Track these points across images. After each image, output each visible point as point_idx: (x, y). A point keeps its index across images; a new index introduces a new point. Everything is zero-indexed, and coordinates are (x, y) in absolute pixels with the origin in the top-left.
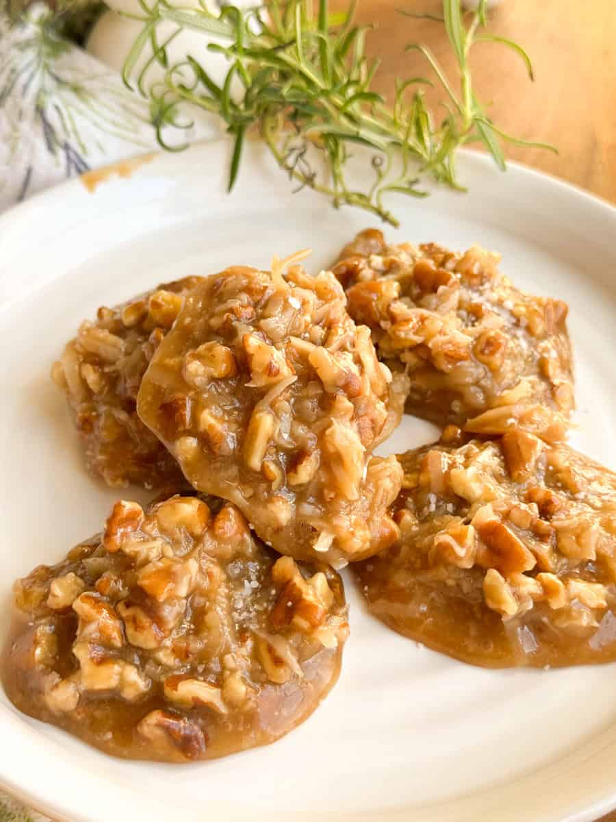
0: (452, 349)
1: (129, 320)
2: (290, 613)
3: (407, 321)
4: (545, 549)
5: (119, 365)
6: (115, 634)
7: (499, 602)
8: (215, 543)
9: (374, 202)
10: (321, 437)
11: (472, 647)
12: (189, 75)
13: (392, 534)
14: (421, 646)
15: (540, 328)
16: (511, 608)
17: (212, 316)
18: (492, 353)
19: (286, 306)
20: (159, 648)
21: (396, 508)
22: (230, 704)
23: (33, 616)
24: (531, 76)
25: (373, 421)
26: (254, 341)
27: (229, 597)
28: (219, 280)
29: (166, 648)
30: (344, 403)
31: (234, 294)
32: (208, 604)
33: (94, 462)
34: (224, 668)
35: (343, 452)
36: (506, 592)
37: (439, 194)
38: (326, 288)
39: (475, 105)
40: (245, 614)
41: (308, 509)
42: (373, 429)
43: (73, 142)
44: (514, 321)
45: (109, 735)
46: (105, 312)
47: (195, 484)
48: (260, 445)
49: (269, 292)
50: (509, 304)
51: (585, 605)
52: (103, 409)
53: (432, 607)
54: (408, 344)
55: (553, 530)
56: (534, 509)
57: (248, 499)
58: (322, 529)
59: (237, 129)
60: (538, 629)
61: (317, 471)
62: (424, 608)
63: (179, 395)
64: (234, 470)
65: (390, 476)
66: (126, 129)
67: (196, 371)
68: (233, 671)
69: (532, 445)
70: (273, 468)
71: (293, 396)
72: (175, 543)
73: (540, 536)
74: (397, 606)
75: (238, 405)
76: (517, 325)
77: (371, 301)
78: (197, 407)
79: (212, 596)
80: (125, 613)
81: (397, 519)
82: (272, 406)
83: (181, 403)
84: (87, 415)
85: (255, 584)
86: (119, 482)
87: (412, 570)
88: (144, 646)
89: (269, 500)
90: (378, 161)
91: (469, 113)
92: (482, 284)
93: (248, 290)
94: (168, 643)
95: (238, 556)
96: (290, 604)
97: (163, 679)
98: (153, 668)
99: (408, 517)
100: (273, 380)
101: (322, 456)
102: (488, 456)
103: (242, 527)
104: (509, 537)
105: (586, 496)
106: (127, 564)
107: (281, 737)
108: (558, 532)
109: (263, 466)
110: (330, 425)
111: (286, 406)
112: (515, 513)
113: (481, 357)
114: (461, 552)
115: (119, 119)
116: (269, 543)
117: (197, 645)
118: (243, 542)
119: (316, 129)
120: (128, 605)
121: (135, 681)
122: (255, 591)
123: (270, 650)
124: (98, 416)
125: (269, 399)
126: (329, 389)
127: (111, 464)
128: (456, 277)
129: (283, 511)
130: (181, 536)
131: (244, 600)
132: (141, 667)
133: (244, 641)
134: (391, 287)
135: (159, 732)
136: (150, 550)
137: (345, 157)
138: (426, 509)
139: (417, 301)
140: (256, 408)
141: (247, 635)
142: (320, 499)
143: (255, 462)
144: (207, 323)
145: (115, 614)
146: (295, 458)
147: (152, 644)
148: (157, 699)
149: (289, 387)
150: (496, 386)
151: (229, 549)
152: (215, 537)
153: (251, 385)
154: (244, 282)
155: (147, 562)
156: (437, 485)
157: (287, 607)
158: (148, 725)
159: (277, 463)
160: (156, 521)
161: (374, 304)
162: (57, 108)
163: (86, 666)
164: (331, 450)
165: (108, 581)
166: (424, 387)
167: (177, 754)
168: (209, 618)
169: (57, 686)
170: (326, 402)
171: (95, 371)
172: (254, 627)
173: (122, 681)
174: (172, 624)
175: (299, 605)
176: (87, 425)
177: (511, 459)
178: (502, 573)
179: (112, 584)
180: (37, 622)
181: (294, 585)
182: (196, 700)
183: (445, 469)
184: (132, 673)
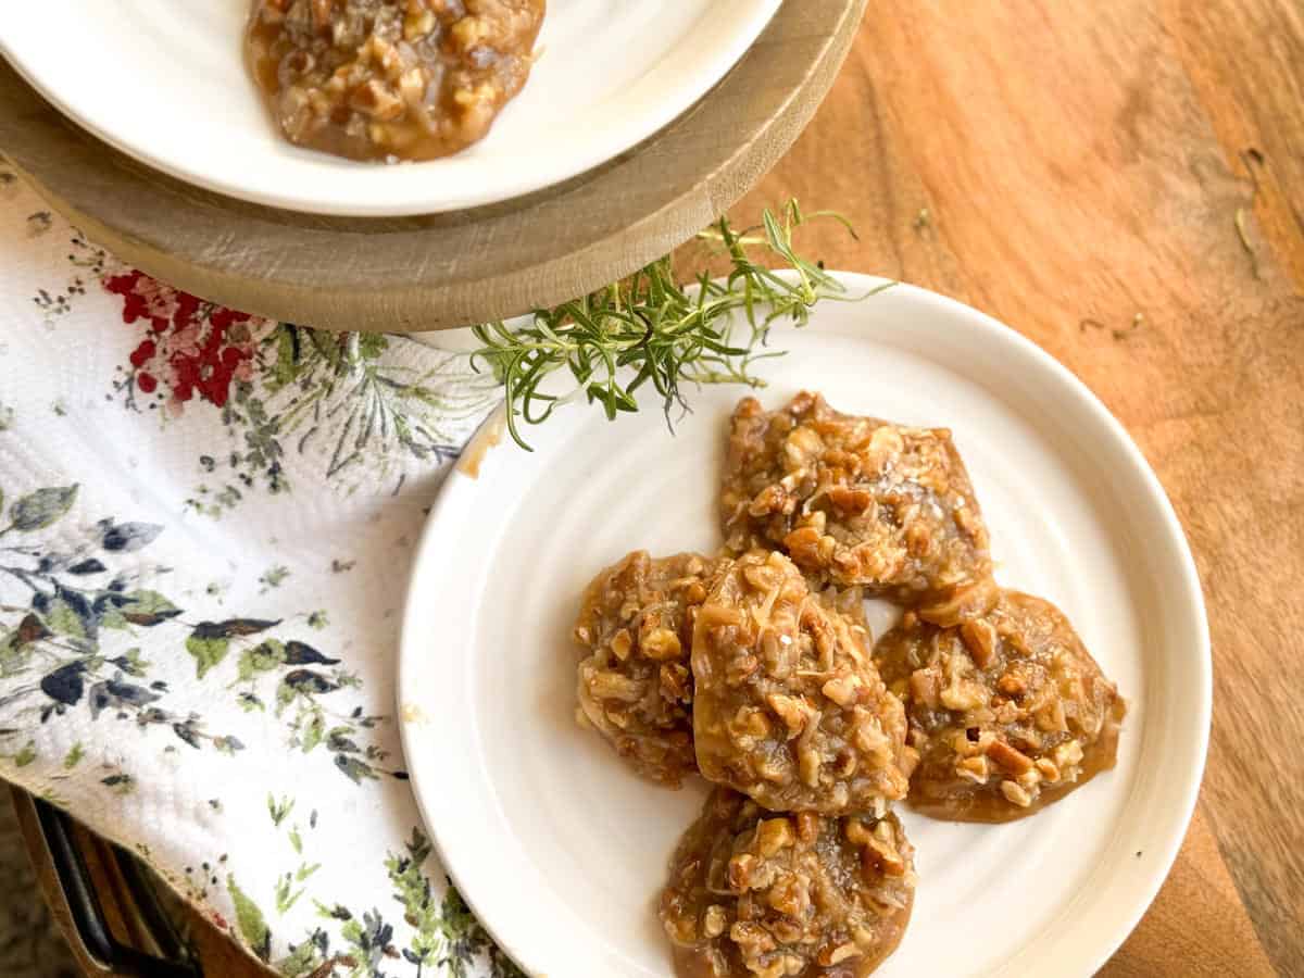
2: (879, 871)
5: (641, 704)
6: (770, 944)
7: (1015, 798)
8: (804, 843)
10: (854, 743)
13: (915, 760)
16: (1026, 801)
19: (781, 647)
20: (802, 937)
21: (910, 738)
22: (863, 947)
23: (697, 945)
24: (854, 234)
27: (828, 872)
31: (733, 650)
34: (849, 927)
36: (1017, 790)
40: (843, 878)
41: (858, 787)
43: (439, 441)
44: (922, 491)
47: (774, 810)
49: (760, 634)
53: (962, 802)
57: (815, 802)
58: (874, 794)
61: (858, 765)
62: (956, 804)
63: (735, 759)
64: (798, 790)
67: (746, 742)
68: (856, 926)
69: (987, 635)
70: (826, 777)
71: (823, 727)
72: (780, 862)
76: (925, 493)
78: (755, 764)
80: (772, 928)
81: (913, 744)
82: (811, 742)
84: (626, 745)
87: (938, 780)
88: (792, 941)
89: (829, 796)
92: (885, 468)
93: (741, 639)
94: (806, 931)
95: (819, 840)
96: (876, 864)
97: (814, 955)
98: (803, 951)
100: (806, 725)
101: (860, 757)
102: (958, 657)
103: (816, 820)
105: (1037, 656)
108: (1035, 715)
109: (819, 781)
111: (821, 736)
116: (836, 818)
117: (825, 922)
118: (819, 828)
120: (770, 922)
121: (795, 964)
123: (874, 899)
124: (638, 745)
125: (805, 740)
129: (841, 798)
130: (781, 855)
131: (837, 866)
132: (795, 953)
133: (853, 900)
136: (768, 878)
140: (800, 745)
141: (853, 894)
142: (865, 777)
145: (765, 932)
146: (839, 765)
147: (797, 937)
148: (815, 966)
149: (819, 722)
152: (802, 839)
154: (735, 631)
155: (770, 889)
156: (931, 704)
157: (875, 867)
159: (829, 775)
160: (763, 856)
162: (418, 429)
164: (864, 749)
166: (875, 591)
168: (822, 895)
171: (621, 715)
172: (855, 886)
173: (786, 967)
174: (805, 919)
175: (885, 866)
176: (630, 752)
177: (975, 653)
178: (1014, 781)
179: (751, 910)
180: (702, 949)
181: (872, 848)
182: (844, 960)
183: (933, 690)
184: (792, 961)
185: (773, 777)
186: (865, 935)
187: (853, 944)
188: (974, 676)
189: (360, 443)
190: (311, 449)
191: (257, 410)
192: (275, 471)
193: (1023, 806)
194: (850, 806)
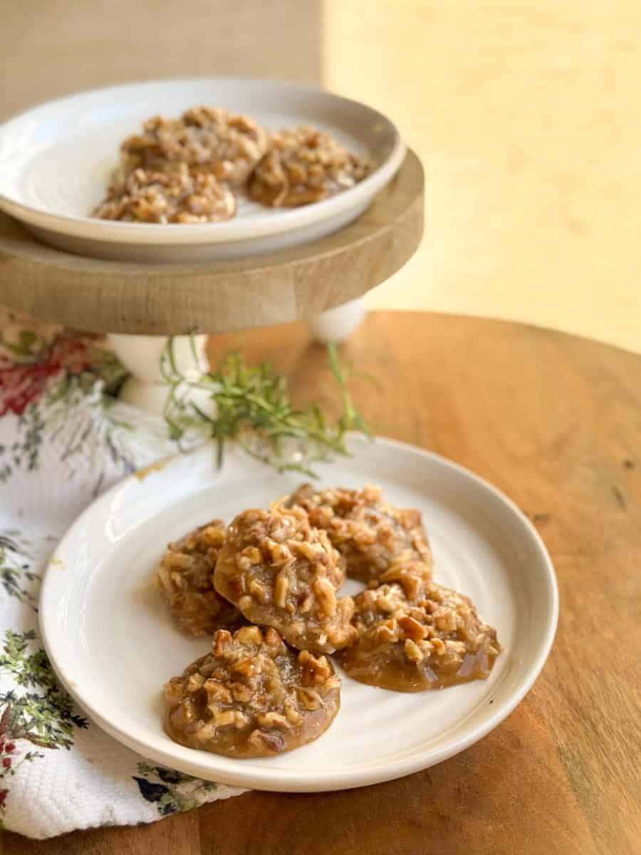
0: (366, 539)
1: (191, 546)
2: (313, 675)
3: (341, 527)
4: (431, 628)
5: (192, 570)
6: (228, 696)
7: (413, 654)
8: (268, 647)
9: (305, 469)
10: (313, 587)
11: (404, 683)
13: (355, 633)
14: (377, 688)
15: (409, 524)
16: (420, 656)
17: (244, 534)
18: (387, 540)
19: (282, 525)
20: (250, 701)
21: (353, 622)
22: (292, 723)
23: (181, 698)
25: (336, 576)
26: (272, 544)
27: (280, 674)
28: (243, 517)
29: (255, 700)
30: (322, 568)
31: (253, 522)
32: (270, 677)
33: (185, 624)
34: (285, 706)
35: (325, 592)
36: (416, 649)
37: (340, 460)
39: (353, 410)
40: (289, 681)
41: (311, 625)
42: (337, 580)
43: (128, 455)
44: (394, 522)
45: (233, 747)
46: (173, 546)
47: (252, 620)
48: (284, 594)
49: (272, 519)
50: (391, 514)
51: (455, 651)
52: (186, 595)
53: (381, 668)
54: (343, 539)
55: (434, 620)
56: (423, 610)
57: (281, 623)
58: (320, 633)
60: (434, 667)
61: (313, 605)
62: (377, 668)
63: (237, 576)
64: (271, 610)
65: (348, 605)
66: (157, 444)
67: (244, 561)
68: (290, 707)
69: (416, 581)
70: (291, 605)
71: (295, 568)
72: (249, 650)
73: (427, 623)
74: (363, 669)
75: (268, 577)
76: (397, 524)
78: (248, 580)
79: (272, 674)
80: (232, 686)
81: (355, 626)
82: (286, 574)
83: (239, 580)
84: (178, 599)
85: (291, 667)
86: (201, 633)
87: (368, 650)
88: (244, 701)
89: (292, 622)
90: (302, 445)
91: (351, 415)
92: (374, 506)
93: (260, 519)
94: (255, 697)
95: (279, 654)
96: (312, 670)
97: (256, 715)
98: (249, 711)
99: (360, 625)
100: (285, 561)
101: (315, 597)
102: (395, 590)
103: (280, 639)
104: (414, 623)
105: (447, 603)
106: (226, 662)
107: (316, 738)
108: (437, 620)
109: (286, 605)
110: (316, 579)
111: (293, 573)
112: (414, 614)
113: (382, 542)
114: (392, 632)
115: (152, 439)
116: (294, 646)
117: (270, 697)
118: (280, 646)
120: (232, 682)
121: (242, 719)
122: (291, 670)
123: (306, 694)
124: (184, 599)
125: (283, 571)
126: (313, 562)
127: (196, 624)
128: (361, 502)
129: (299, 627)
130: (250, 646)
131: (287, 675)
132: (243, 712)
133: (292, 692)
134: (328, 511)
135: (259, 740)
136: (238, 653)
137: (282, 445)
138: (368, 620)
139: (343, 517)
140: (278, 576)
141: (293, 690)
142: (317, 619)
143: (282, 604)
144: (243, 540)
145: (226, 687)
146: (301, 600)
147: (247, 699)
148: (255, 724)
149: (293, 564)
151: (275, 649)
152: (267, 643)
153: (273, 565)
154: (257, 516)
155: (237, 660)
156: (372, 607)
157: (311, 672)
158: (254, 737)
159: (294, 603)
160: (237, 639)
162: (118, 438)
163: (217, 715)
164: (319, 591)
165: (219, 671)
166: (354, 562)
167: (270, 752)
168: (273, 683)
169: (203, 726)
170: (312, 569)
171: (179, 575)
172: (295, 685)
173: (236, 719)
174: (256, 688)
175: (317, 670)
176: (178, 605)
177: (407, 589)
178: (413, 640)
179: (222, 673)
180: (184, 700)
181: (312, 662)
182: (275, 722)
183: (375, 599)
184: (240, 715)
185: (257, 589)
186: (295, 714)
187: (284, 718)
188: (403, 600)
189: (84, 436)
190: (57, 442)
191: (36, 418)
192: (34, 456)
193: (418, 663)
194: (304, 638)
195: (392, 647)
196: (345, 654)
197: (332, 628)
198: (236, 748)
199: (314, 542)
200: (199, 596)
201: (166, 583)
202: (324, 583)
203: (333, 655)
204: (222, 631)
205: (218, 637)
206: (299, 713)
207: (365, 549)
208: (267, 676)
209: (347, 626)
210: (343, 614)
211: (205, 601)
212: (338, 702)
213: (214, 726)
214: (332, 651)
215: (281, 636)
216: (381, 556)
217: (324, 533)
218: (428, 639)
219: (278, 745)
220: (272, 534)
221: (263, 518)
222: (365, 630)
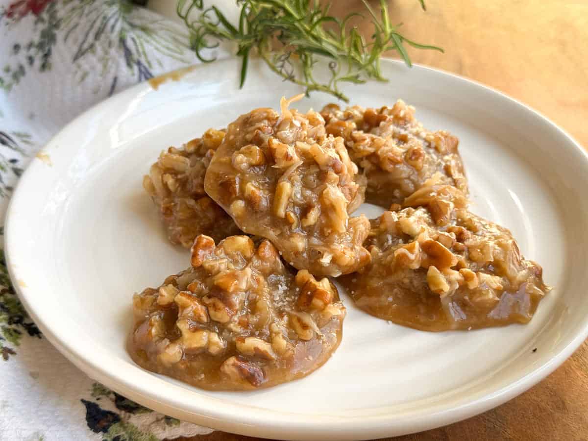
0: (392, 155)
1: (192, 149)
2: (310, 299)
3: (364, 140)
4: (462, 258)
5: (187, 173)
6: (202, 314)
7: (437, 284)
8: (260, 261)
9: (332, 88)
10: (321, 197)
11: (423, 319)
12: (214, 19)
13: (367, 257)
14: (390, 322)
15: (443, 148)
16: (446, 288)
17: (248, 133)
18: (417, 159)
19: (292, 125)
20: (230, 322)
21: (368, 243)
22: (277, 351)
23: (148, 312)
24: (424, 7)
25: (350, 190)
26: (275, 142)
27: (271, 295)
28: (249, 116)
29: (235, 321)
30: (333, 176)
31: (259, 121)
32: (258, 297)
33: (174, 233)
34: (271, 332)
35: (335, 204)
36: (442, 279)
38: (314, 118)
39: (391, 27)
40: (281, 303)
41: (315, 241)
42: (350, 194)
44: (427, 144)
45: (203, 376)
46: (173, 149)
47: (244, 229)
48: (284, 201)
49: (280, 119)
50: (423, 135)
51: (491, 287)
52: (178, 200)
53: (396, 297)
54: (365, 154)
55: (466, 248)
56: (453, 237)
57: (279, 236)
58: (324, 251)
59: (243, 53)
60: (464, 305)
61: (319, 217)
62: (390, 299)
63: (231, 177)
64: (267, 219)
65: (362, 224)
66: (176, 52)
67: (241, 159)
68: (277, 334)
69: (447, 205)
70: (292, 215)
71: (301, 174)
72: (235, 262)
73: (458, 251)
74: (374, 299)
75: (267, 180)
76: (429, 146)
77: (340, 131)
78: (243, 182)
79: (260, 293)
80: (208, 301)
81: (370, 250)
82: (289, 178)
83: (232, 180)
84: (168, 205)
85: (285, 288)
87: (382, 277)
88: (221, 321)
89: (291, 236)
90: (333, 65)
91: (388, 30)
92: (405, 124)
93: (268, 118)
94: (236, 318)
95: (273, 271)
96: (309, 293)
97: (234, 339)
98: (228, 334)
99: (375, 249)
100: (289, 163)
101: (322, 208)
102: (421, 212)
103: (275, 253)
104: (441, 248)
105: (483, 233)
106: (205, 274)
107: (310, 373)
108: (469, 249)
109: (286, 215)
110: (326, 187)
112: (442, 238)
113: (411, 161)
114: (412, 257)
115: (171, 46)
116: (292, 264)
117: (254, 319)
118: (275, 262)
119: (295, 42)
120: (209, 297)
121: (217, 342)
122: (285, 292)
123: (299, 320)
124: (175, 205)
125: (286, 175)
126: (324, 168)
127: (185, 231)
128: (390, 118)
129: (300, 243)
130: (239, 258)
131: (280, 296)
132: (220, 334)
133: (283, 317)
134: (351, 125)
135: (235, 370)
136: (220, 265)
137: (312, 63)
138: (386, 244)
139: (368, 131)
140: (280, 180)
141: (284, 314)
142: (322, 235)
143: (281, 212)
144: (244, 138)
145: (202, 303)
146: (305, 210)
147: (226, 319)
148: (232, 350)
149: (299, 167)
150: (420, 180)
151: (267, 265)
152: (259, 258)
153: (276, 166)
154: (265, 114)
155: (219, 272)
156: (392, 229)
157: (308, 295)
158: (228, 365)
159: (295, 213)
160: (222, 249)
161: (342, 133)
162: (133, 39)
163: (186, 335)
164: (327, 202)
165: (196, 284)
166: (376, 183)
167: (247, 385)
168: (259, 304)
169: (168, 346)
170: (322, 176)
171: (173, 178)
172: (287, 309)
173: (209, 342)
174: (238, 307)
175: (316, 293)
176: (168, 211)
177: (435, 213)
178: (438, 269)
179: (199, 286)
180: (151, 315)
181: (311, 283)
182: (256, 349)
183: (396, 220)
184: (215, 338)
185: (253, 192)
186: (283, 343)
187: (269, 345)
188: (429, 225)
189: (97, 36)
190: (70, 41)
191: (52, 16)
192: (47, 56)
193: (442, 297)
194: (305, 255)
195: (413, 275)
196: (354, 281)
197: (340, 247)
198: (205, 377)
199: (328, 147)
200: (191, 202)
201: (158, 186)
202: (335, 193)
203: (339, 280)
204: (203, 236)
205: (198, 243)
206: (287, 341)
207: (389, 167)
208: (254, 295)
209: (359, 247)
210: (355, 234)
211: (197, 207)
212: (340, 333)
213: (181, 348)
214: (337, 274)
215: (277, 250)
216: (409, 178)
217: (341, 140)
218: (458, 268)
219: (259, 379)
220: (279, 133)
221: (270, 116)
222: (380, 254)
